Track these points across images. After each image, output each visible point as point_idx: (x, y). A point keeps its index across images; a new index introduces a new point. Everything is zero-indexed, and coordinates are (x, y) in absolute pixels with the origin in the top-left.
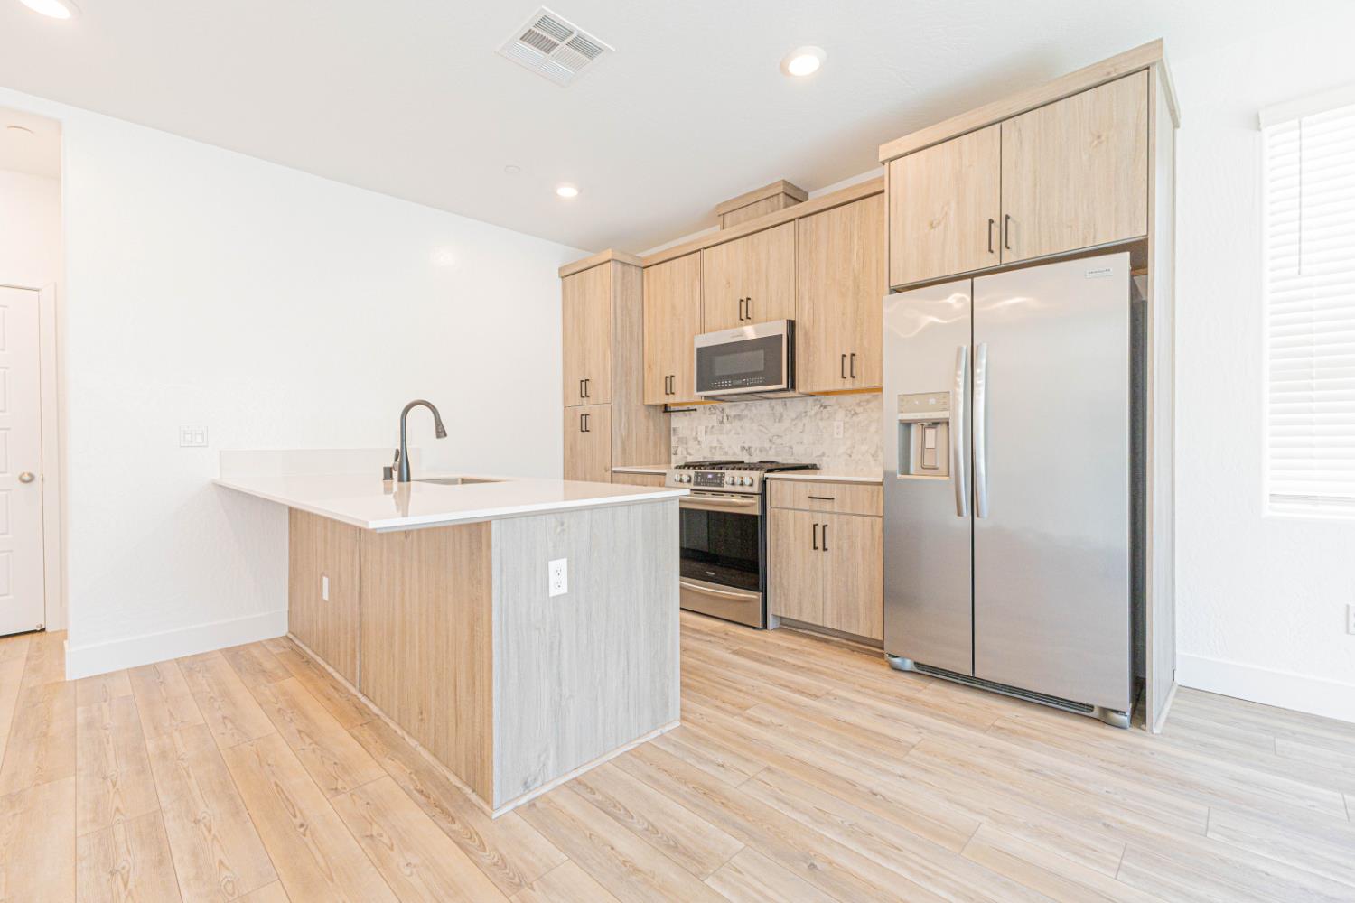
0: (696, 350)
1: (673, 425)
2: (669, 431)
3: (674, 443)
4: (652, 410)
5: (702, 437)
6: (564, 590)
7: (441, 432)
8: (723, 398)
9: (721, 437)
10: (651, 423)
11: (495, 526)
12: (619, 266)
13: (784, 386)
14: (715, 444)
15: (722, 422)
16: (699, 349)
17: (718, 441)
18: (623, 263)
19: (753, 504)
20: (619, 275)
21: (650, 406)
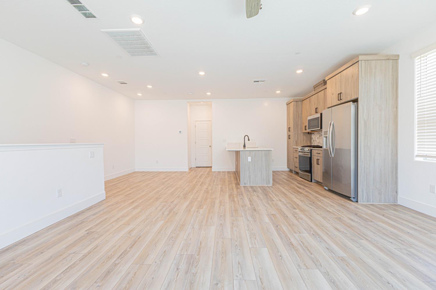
0: (308, 121)
1: (312, 137)
2: (311, 138)
3: (312, 141)
4: (305, 134)
5: (316, 140)
6: (250, 161)
7: (249, 140)
8: (317, 131)
9: (320, 140)
10: (305, 137)
11: (241, 152)
12: (295, 102)
13: (320, 128)
14: (319, 142)
15: (320, 136)
16: (308, 120)
17: (319, 140)
18: (296, 101)
19: (308, 155)
20: (295, 104)
21: (304, 133)
